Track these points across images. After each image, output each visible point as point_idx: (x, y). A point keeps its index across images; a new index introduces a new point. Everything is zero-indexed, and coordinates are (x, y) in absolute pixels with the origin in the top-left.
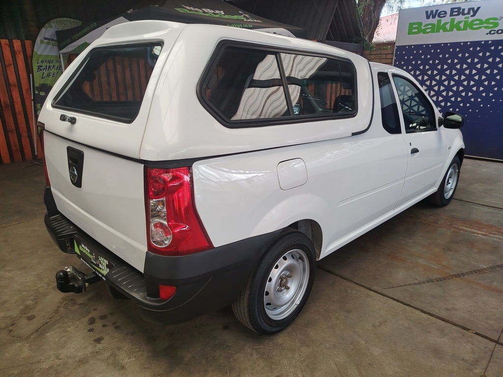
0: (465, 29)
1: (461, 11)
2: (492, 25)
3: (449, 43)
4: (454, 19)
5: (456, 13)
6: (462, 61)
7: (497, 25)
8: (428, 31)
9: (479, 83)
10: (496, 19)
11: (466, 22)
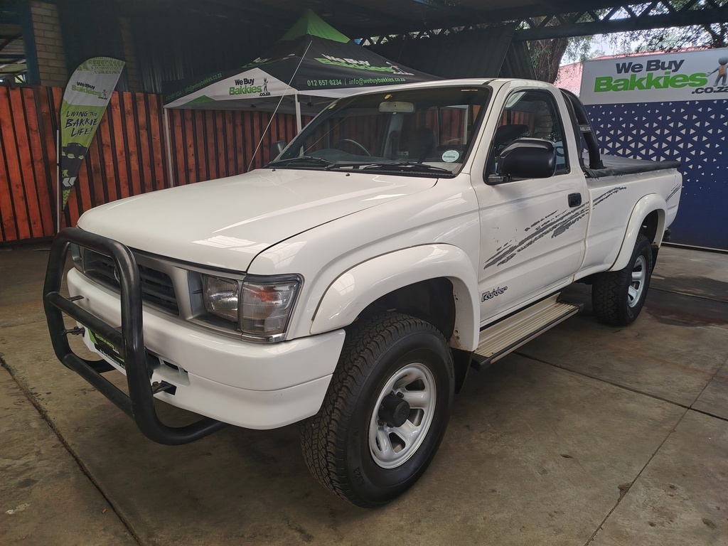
0: (666, 86)
1: (660, 64)
3: (647, 103)
4: (653, 73)
5: (654, 67)
6: (663, 125)
7: (705, 81)
8: (618, 87)
9: (685, 152)
10: (704, 75)
11: (666, 78)
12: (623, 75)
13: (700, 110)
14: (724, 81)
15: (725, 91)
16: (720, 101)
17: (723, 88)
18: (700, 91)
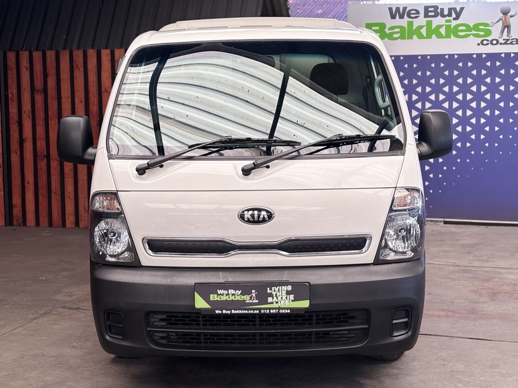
0: (448, 36)
1: (439, 10)
2: (483, 33)
3: (429, 55)
4: (431, 21)
5: (433, 14)
6: (451, 81)
7: (489, 33)
8: (395, 36)
9: (478, 113)
10: (487, 25)
11: (448, 27)
12: (398, 21)
13: (489, 64)
14: (509, 32)
15: (511, 43)
16: (508, 55)
17: (509, 40)
18: (485, 42)
